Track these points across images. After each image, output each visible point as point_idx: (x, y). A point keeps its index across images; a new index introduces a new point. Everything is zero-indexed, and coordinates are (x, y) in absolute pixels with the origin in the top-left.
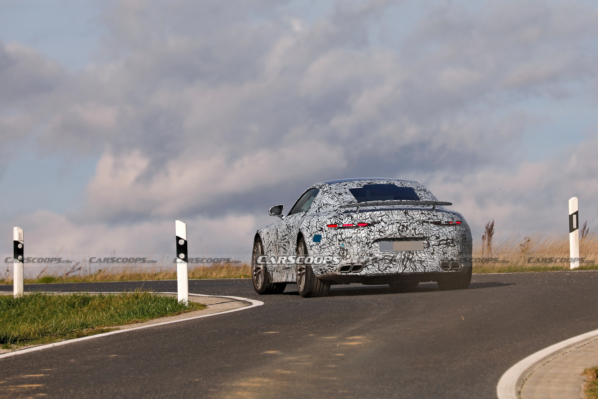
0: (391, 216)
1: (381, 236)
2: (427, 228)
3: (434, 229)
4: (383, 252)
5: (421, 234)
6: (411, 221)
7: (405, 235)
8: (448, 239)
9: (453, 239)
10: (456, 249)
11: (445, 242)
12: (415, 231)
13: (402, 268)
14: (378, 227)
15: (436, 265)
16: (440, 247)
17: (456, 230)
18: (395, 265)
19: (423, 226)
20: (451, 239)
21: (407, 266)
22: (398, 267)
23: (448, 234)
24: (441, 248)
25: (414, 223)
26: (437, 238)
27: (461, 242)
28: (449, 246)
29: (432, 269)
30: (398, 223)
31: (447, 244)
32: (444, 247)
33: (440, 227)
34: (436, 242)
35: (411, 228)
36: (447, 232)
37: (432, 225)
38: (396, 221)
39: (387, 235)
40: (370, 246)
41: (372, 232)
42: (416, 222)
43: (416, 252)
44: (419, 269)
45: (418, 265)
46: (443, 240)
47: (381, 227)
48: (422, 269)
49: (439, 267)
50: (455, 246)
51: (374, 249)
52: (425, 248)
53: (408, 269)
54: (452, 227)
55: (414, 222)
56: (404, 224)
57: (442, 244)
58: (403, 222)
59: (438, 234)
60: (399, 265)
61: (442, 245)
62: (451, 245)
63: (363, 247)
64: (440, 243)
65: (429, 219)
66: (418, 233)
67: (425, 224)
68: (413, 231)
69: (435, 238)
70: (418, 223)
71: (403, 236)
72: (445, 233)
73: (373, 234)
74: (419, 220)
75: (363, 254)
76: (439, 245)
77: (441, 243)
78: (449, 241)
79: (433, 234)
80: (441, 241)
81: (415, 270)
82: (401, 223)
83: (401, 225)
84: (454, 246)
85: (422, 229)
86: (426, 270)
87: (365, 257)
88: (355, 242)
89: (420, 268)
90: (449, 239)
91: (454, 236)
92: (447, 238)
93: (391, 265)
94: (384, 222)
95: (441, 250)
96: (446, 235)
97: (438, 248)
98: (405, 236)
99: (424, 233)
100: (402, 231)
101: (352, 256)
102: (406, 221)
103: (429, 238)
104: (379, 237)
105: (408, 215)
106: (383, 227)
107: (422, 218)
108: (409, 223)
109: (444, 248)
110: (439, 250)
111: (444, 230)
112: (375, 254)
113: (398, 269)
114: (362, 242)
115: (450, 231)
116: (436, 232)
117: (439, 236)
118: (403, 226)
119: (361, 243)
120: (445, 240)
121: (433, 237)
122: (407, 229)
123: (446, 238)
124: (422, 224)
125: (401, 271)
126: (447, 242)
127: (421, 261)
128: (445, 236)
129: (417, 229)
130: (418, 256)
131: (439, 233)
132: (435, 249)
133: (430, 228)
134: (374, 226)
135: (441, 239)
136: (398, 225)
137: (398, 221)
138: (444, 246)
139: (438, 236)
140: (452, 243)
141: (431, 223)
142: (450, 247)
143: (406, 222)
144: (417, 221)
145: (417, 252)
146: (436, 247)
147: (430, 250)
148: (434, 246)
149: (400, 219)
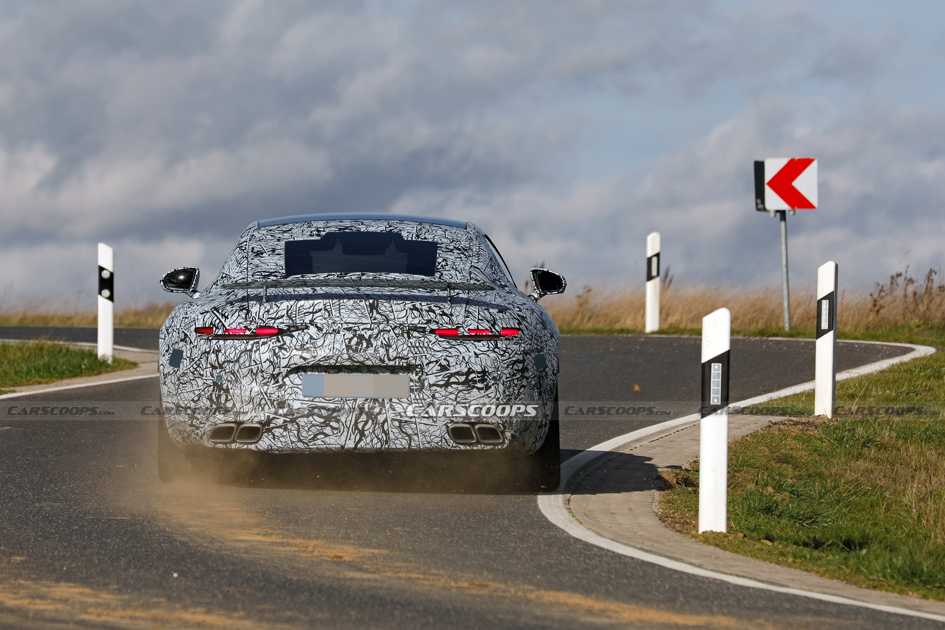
0: (335, 313)
1: (305, 359)
2: (417, 345)
3: (436, 348)
4: (311, 399)
5: (402, 358)
6: (381, 326)
7: (361, 359)
8: (470, 371)
9: (484, 372)
10: (492, 395)
11: (463, 379)
12: (387, 351)
13: (353, 437)
14: (300, 338)
15: (438, 433)
16: (450, 389)
17: (496, 350)
18: (336, 429)
19: (409, 338)
20: (478, 373)
21: (366, 433)
22: (345, 434)
23: (473, 360)
24: (451, 393)
25: (389, 331)
26: (443, 368)
27: (507, 378)
28: (474, 387)
29: (428, 443)
30: (349, 329)
31: (469, 384)
32: (460, 391)
33: (454, 343)
34: (440, 378)
35: (379, 343)
36: (470, 354)
37: (432, 337)
38: (345, 326)
39: (318, 358)
40: (281, 382)
41: (286, 349)
42: (393, 329)
43: (391, 400)
44: (397, 442)
45: (394, 433)
46: (458, 373)
47: (307, 338)
48: (404, 442)
49: (447, 436)
50: (490, 387)
51: (289, 391)
52: (412, 391)
53: (369, 439)
54: (484, 343)
55: (388, 328)
56: (363, 333)
57: (454, 383)
58: (362, 327)
59: (445, 359)
60: (346, 429)
61: (453, 386)
62: (479, 385)
63: (265, 384)
64: (449, 379)
65: (429, 322)
66: (395, 355)
67: (416, 334)
68: (382, 351)
69: (437, 368)
70: (397, 332)
71: (358, 362)
72: (463, 358)
73: (287, 354)
74: (401, 324)
75: (263, 402)
76: (447, 384)
77: (453, 380)
78: (472, 375)
79: (433, 359)
80: (452, 375)
81: (387, 442)
82: (355, 331)
83: (355, 336)
84: (488, 387)
85: (405, 346)
86: (413, 444)
87: (266, 407)
88: (245, 371)
89: (397, 438)
90: (474, 372)
91: (489, 364)
92: (470, 368)
93: (328, 430)
94: (317, 326)
95: (453, 396)
96: (467, 363)
97: (444, 393)
98: (362, 362)
99: (410, 355)
100: (356, 351)
101: (238, 405)
102: (368, 326)
103: (422, 368)
104: (301, 362)
105: (378, 313)
106: (311, 338)
107: (410, 320)
108: (376, 331)
109: (461, 394)
110: (446, 397)
111: (462, 349)
112: (290, 402)
113: (343, 438)
114: (262, 371)
115: (478, 352)
116: (440, 354)
117: (449, 365)
118: (361, 337)
119: (260, 374)
120: (463, 374)
121: (431, 365)
122: (369, 344)
123: (466, 370)
124: (408, 333)
125: (350, 444)
126: (467, 378)
127: (400, 422)
128: (464, 365)
129: (394, 347)
130: (394, 410)
131: (448, 358)
132: (437, 395)
133: (426, 345)
134: (292, 336)
135: (453, 370)
136: (349, 335)
137: (350, 325)
138: (460, 387)
139: (444, 363)
140: (483, 380)
141: (432, 331)
142: (475, 390)
143: (369, 329)
144: (396, 327)
145: (394, 400)
146: (439, 389)
147: (425, 397)
148: (434, 388)
149: (356, 321)
